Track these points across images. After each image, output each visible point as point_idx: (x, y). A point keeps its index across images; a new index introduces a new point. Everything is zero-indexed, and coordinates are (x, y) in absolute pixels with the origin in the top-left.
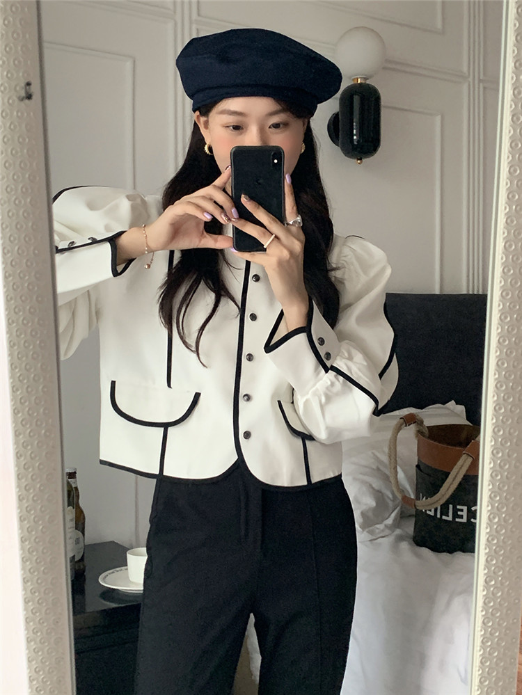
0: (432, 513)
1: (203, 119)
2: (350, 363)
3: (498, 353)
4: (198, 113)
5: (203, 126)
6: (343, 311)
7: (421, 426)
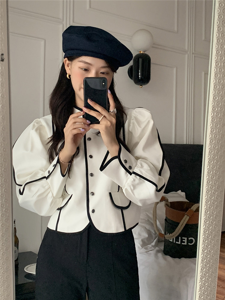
0: (172, 241)
4: (66, 59)
7: (167, 202)
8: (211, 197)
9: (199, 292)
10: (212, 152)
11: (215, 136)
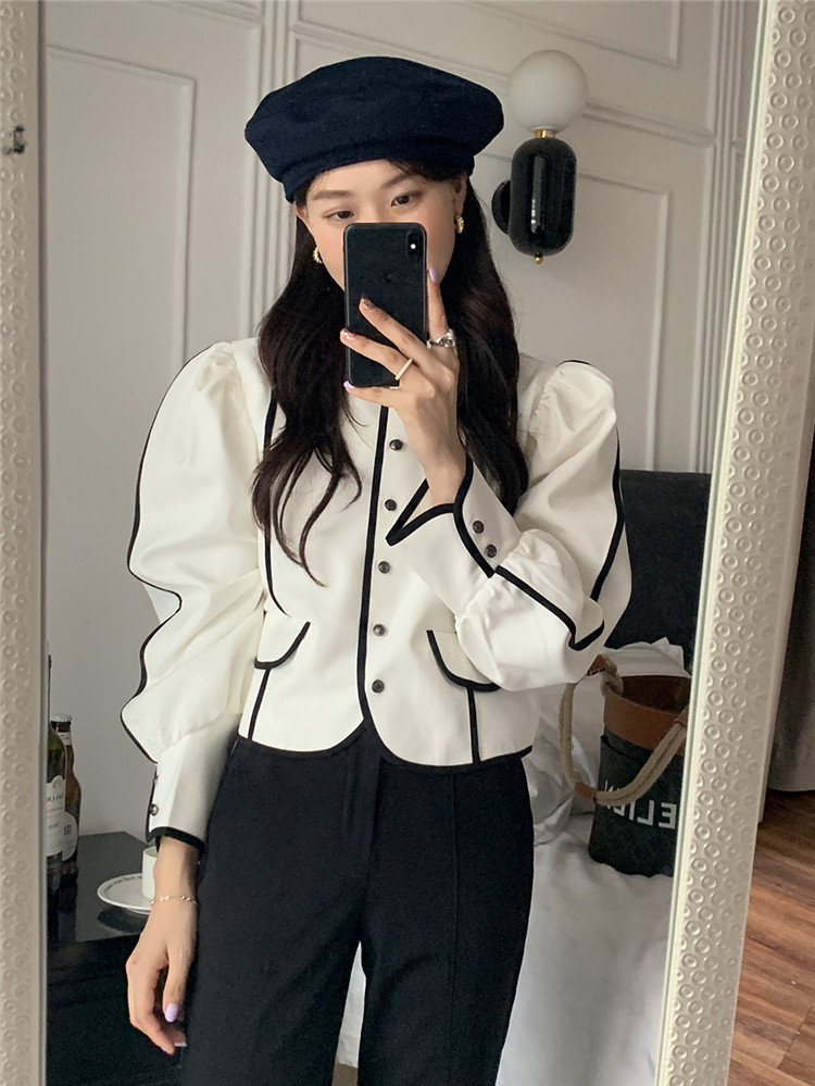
0: (621, 812)
2: (530, 565)
6: (534, 485)
7: (613, 675)
8: (730, 648)
10: (739, 491)
11: (753, 436)
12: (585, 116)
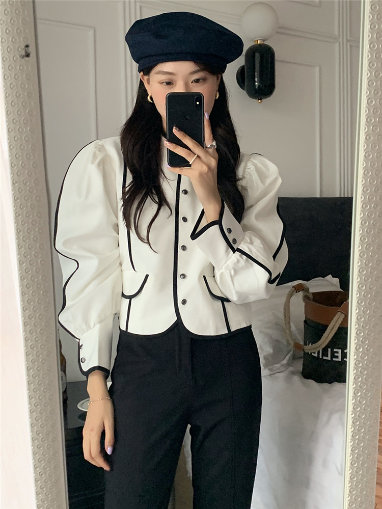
0: (316, 355)
1: (146, 77)
2: (251, 246)
3: (361, 232)
4: (142, 73)
5: (146, 82)
6: (247, 210)
7: (308, 292)
8: (367, 263)
9: (352, 414)
10: (367, 190)
11: (372, 164)
12: (277, 32)
